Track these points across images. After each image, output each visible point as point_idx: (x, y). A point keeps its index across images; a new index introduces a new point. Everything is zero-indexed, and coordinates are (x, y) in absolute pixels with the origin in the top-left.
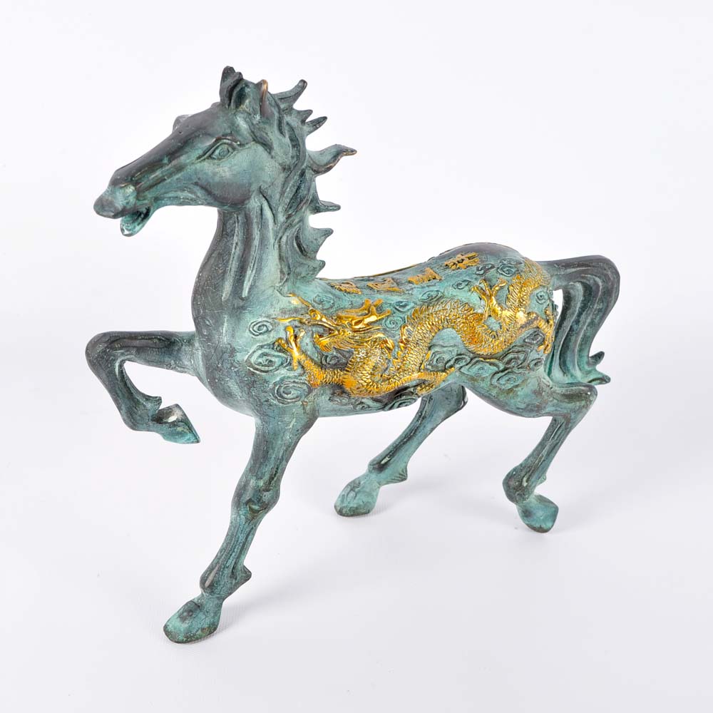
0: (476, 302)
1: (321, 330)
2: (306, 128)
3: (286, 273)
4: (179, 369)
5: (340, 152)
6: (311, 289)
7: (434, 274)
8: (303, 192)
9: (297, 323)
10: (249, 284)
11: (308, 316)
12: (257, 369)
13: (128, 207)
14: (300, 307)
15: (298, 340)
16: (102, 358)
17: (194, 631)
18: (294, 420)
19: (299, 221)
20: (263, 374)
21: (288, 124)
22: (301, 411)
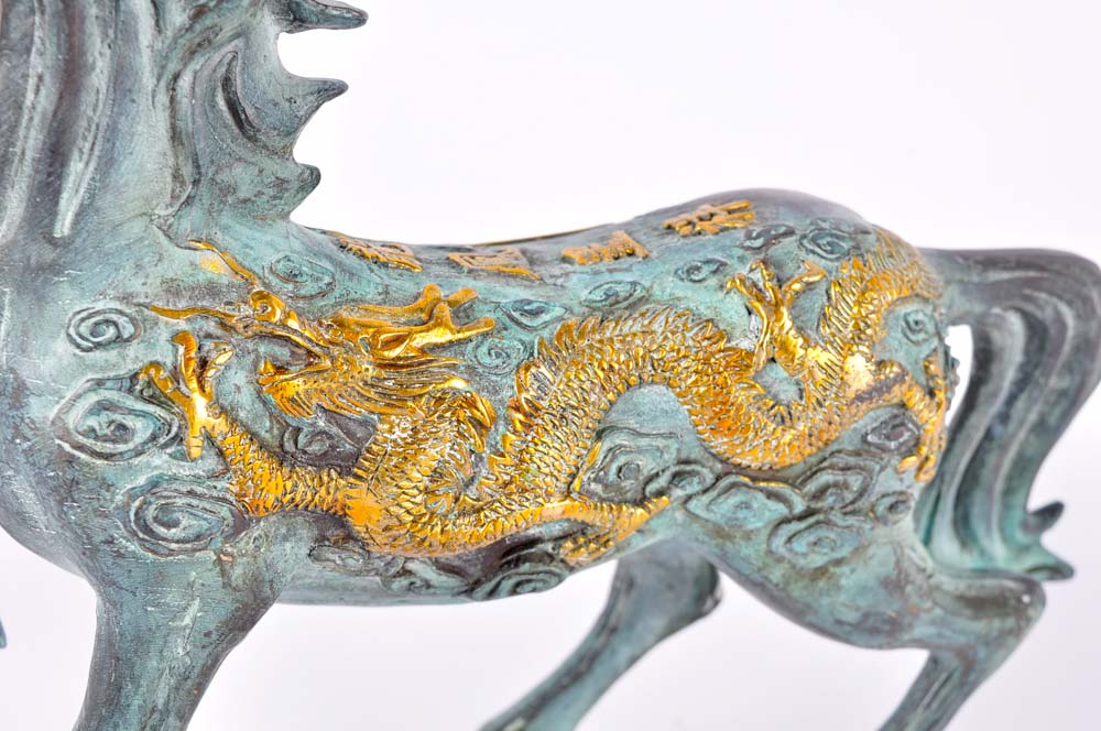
0: (735, 319)
3: (188, 180)
6: (269, 238)
7: (632, 243)
9: (211, 326)
10: (76, 202)
11: (246, 310)
12: (81, 448)
14: (225, 281)
15: (211, 373)
18: (197, 602)
19: (237, 36)
20: (99, 462)
22: (213, 578)
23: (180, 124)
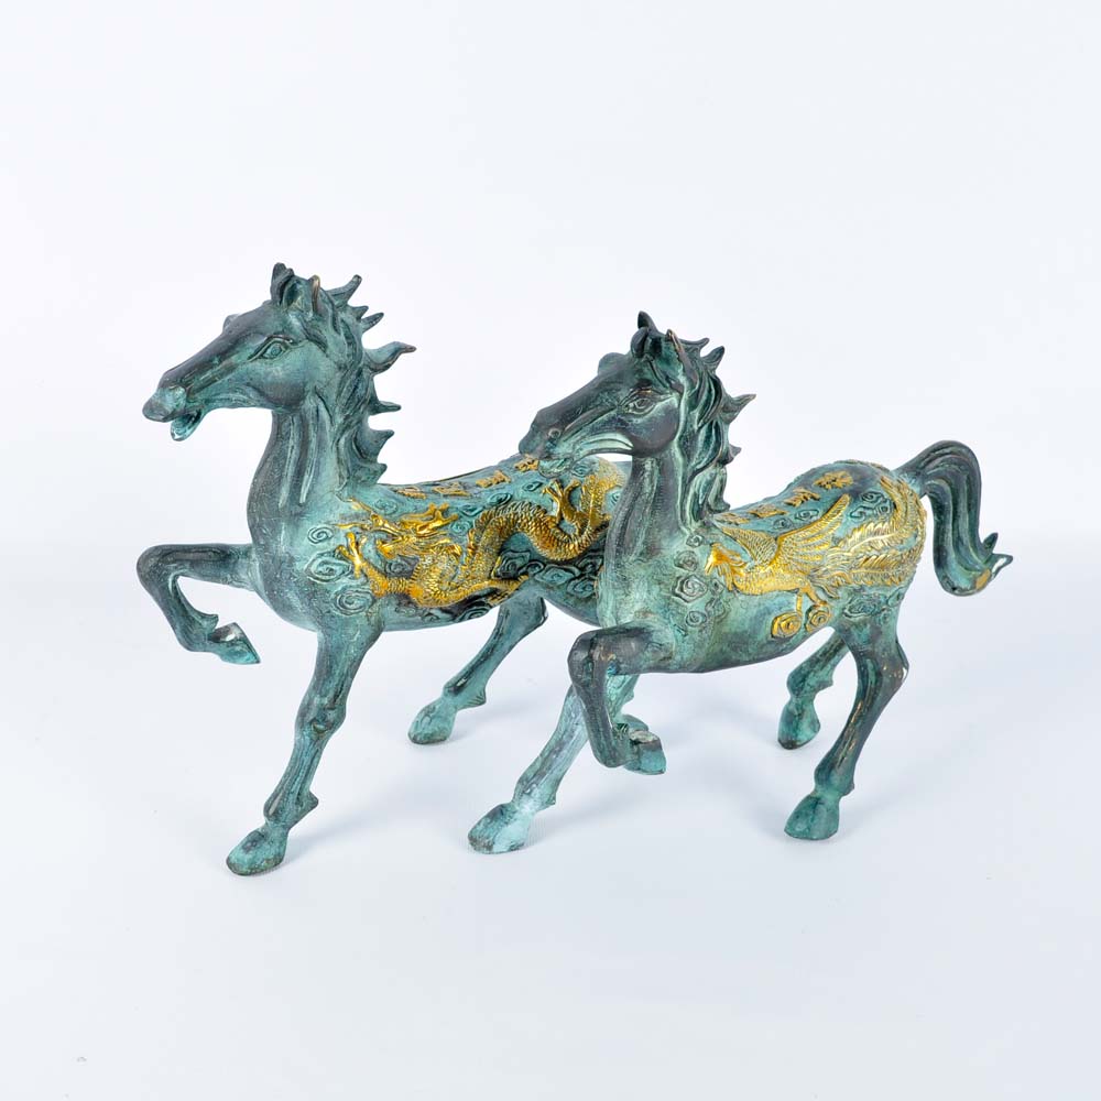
0: (547, 504)
1: (384, 536)
2: (362, 325)
3: (345, 477)
4: (236, 583)
5: (399, 350)
6: (372, 494)
7: (502, 475)
8: (360, 391)
9: (358, 530)
10: (307, 489)
11: (370, 522)
12: (317, 579)
13: (178, 410)
14: (361, 512)
15: (360, 547)
16: (155, 572)
17: (259, 863)
18: (359, 632)
19: (358, 423)
20: (324, 583)
21: (342, 321)
22: (365, 622)
23: (342, 457)
